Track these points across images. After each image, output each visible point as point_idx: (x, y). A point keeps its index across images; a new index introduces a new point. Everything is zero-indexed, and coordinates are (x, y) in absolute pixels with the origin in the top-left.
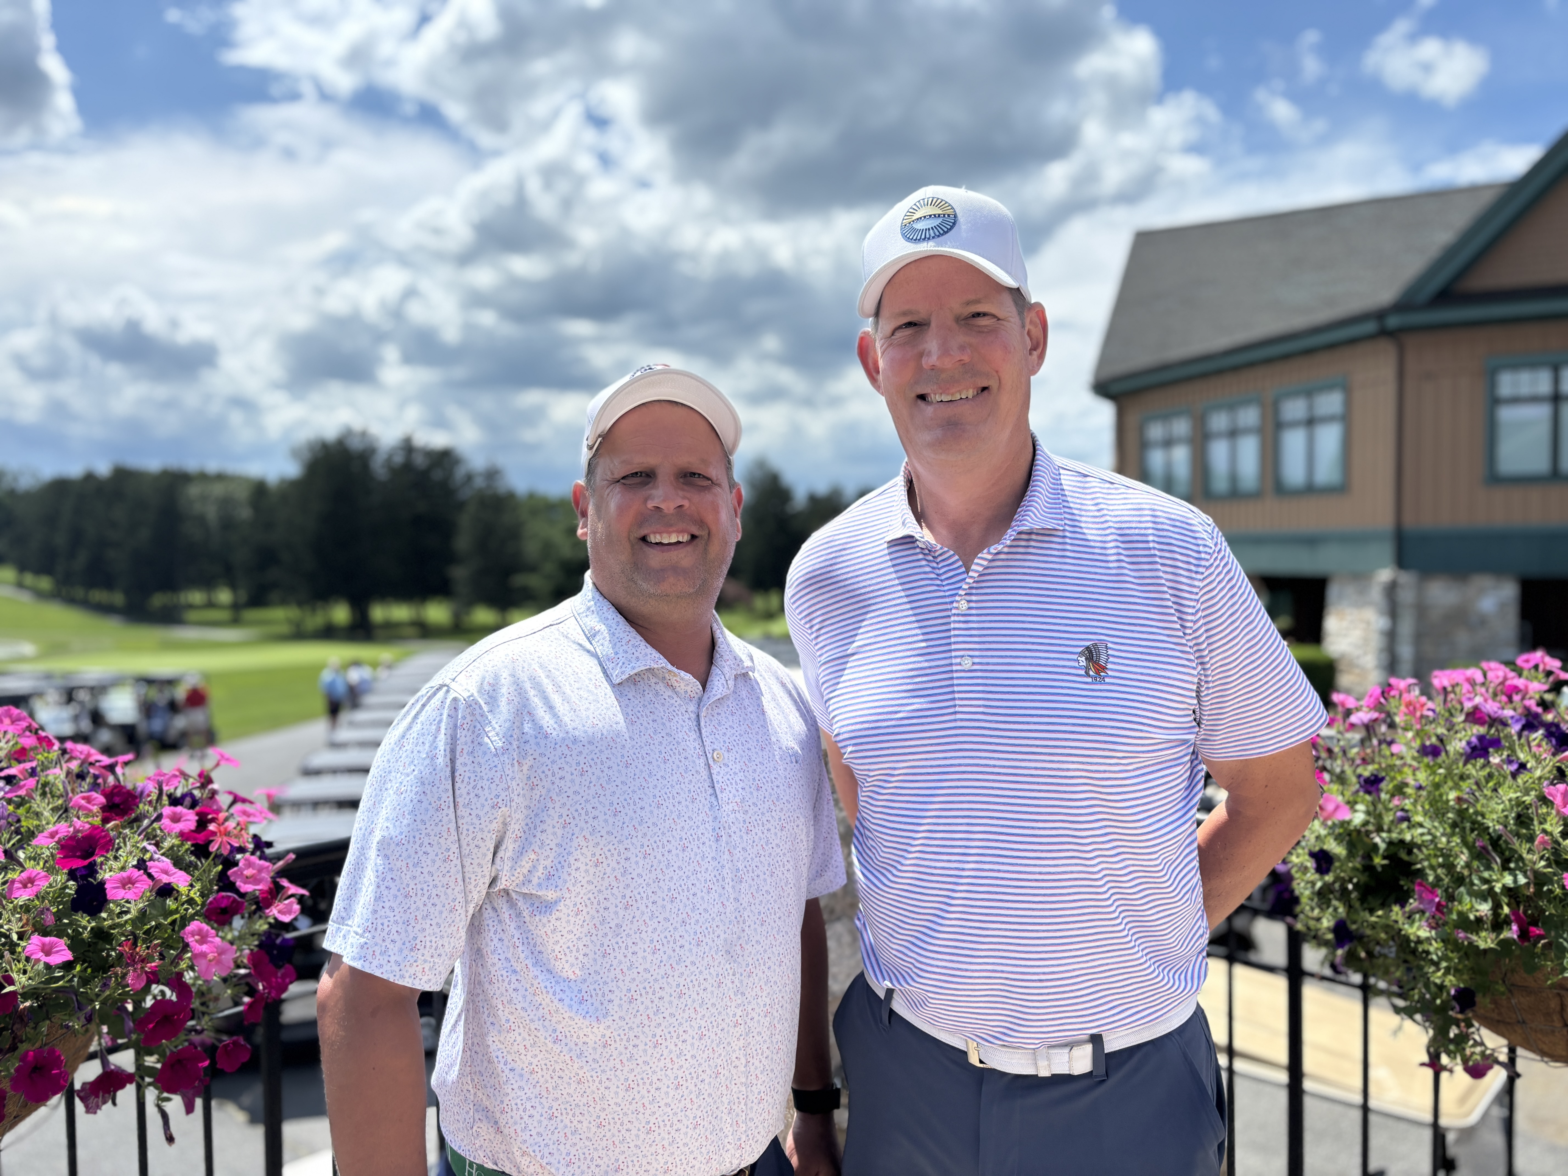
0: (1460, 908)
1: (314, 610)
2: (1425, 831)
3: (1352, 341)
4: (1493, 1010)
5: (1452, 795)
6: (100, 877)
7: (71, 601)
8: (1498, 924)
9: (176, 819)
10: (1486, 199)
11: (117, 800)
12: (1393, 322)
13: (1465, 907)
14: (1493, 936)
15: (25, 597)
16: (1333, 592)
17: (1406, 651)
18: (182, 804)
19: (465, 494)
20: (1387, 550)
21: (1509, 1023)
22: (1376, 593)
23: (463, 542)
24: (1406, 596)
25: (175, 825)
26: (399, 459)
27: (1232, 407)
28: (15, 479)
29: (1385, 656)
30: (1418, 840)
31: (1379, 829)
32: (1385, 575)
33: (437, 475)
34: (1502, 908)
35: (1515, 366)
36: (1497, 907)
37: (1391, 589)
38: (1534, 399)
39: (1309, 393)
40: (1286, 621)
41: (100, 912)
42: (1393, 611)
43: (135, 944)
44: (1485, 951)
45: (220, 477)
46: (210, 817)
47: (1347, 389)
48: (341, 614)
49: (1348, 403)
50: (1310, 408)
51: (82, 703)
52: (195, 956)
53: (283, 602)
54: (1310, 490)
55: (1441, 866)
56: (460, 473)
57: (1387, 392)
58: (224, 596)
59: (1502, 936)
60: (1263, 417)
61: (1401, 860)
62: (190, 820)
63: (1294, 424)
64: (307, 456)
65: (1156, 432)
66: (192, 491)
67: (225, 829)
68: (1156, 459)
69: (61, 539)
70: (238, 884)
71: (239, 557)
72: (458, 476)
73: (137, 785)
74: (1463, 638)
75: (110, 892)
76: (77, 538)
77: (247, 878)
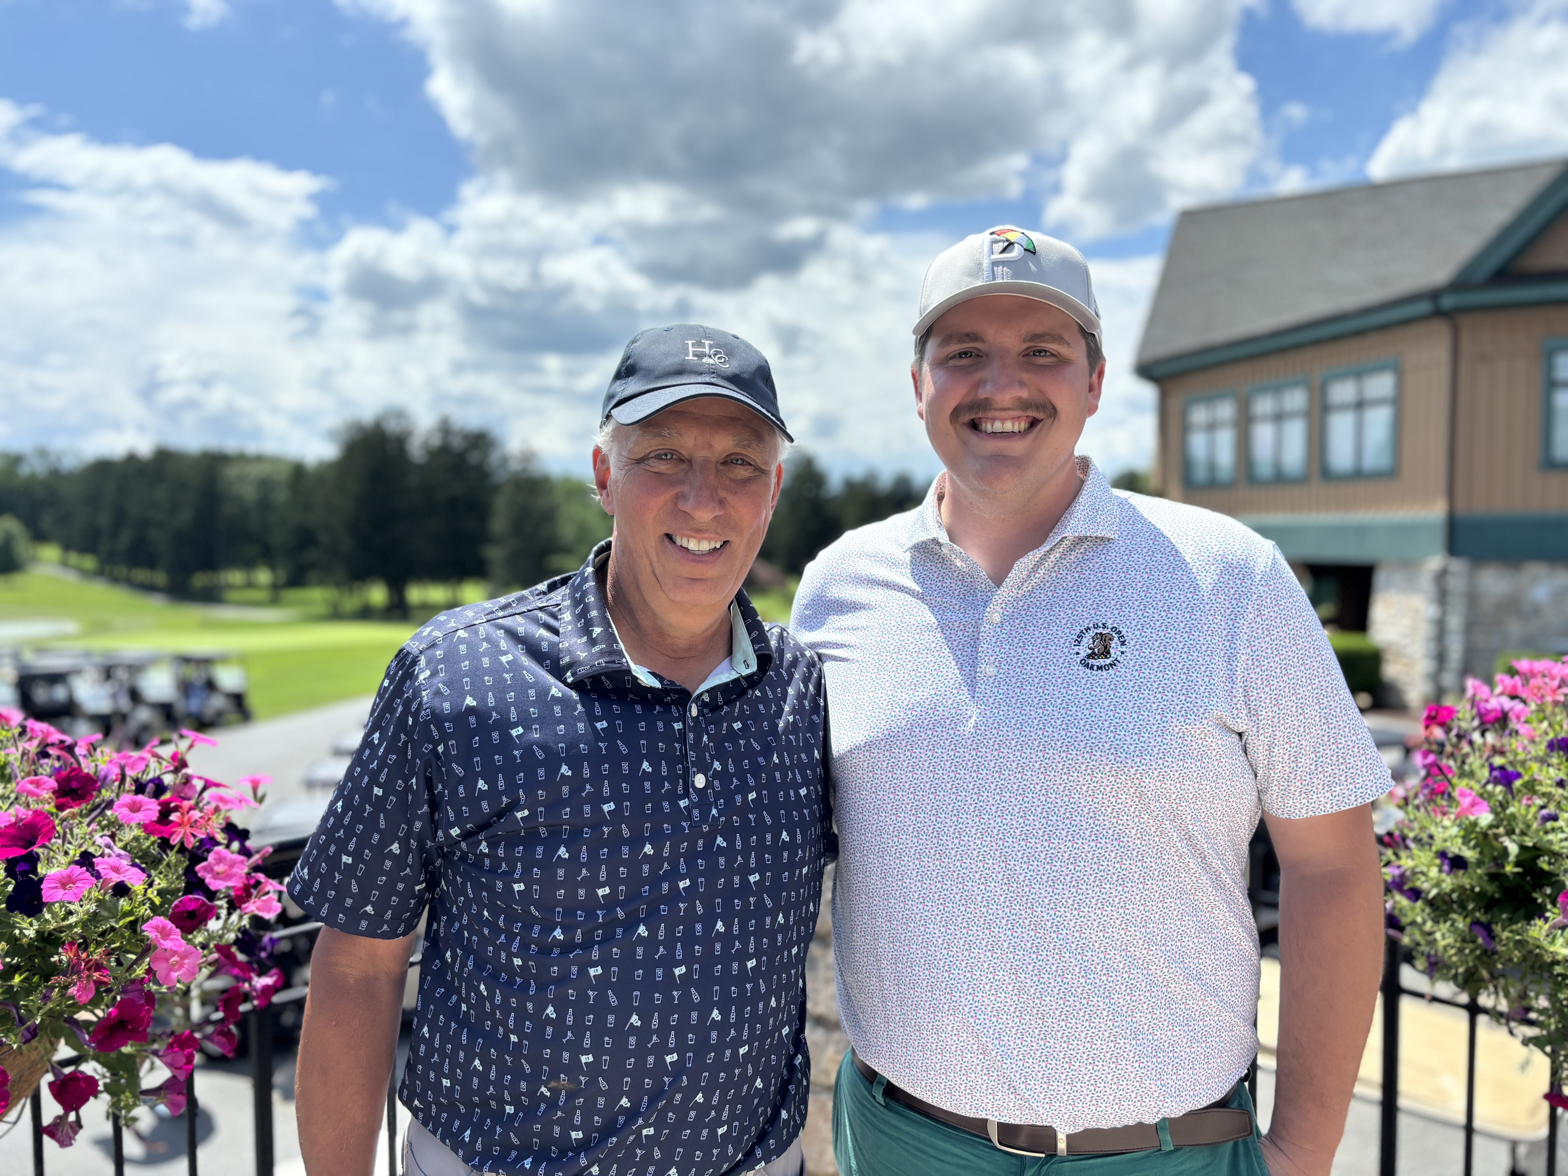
1: (351, 591)
3: (1405, 323)
7: (115, 580)
9: (135, 808)
10: (1544, 177)
11: (74, 785)
12: (1448, 302)
15: (70, 578)
16: (1380, 579)
17: (1456, 641)
18: (146, 792)
19: (500, 476)
20: (1438, 539)
22: (1426, 581)
23: (499, 524)
24: (1457, 583)
25: (136, 815)
26: (436, 441)
27: (1277, 390)
28: (59, 459)
29: (1432, 645)
32: (1435, 562)
33: (474, 458)
37: (1441, 576)
39: (1359, 375)
40: (1329, 609)
41: (42, 913)
42: (1442, 597)
45: (259, 459)
46: (172, 805)
47: (1399, 372)
48: (378, 595)
49: (1400, 386)
50: (1360, 391)
51: (120, 681)
53: (322, 582)
54: (1358, 475)
56: (495, 456)
57: (1440, 376)
58: (263, 576)
60: (1311, 401)
62: (151, 809)
63: (1343, 407)
64: (345, 437)
65: (1199, 415)
66: (231, 472)
67: (189, 819)
68: (1198, 444)
69: (104, 519)
70: (207, 881)
71: (278, 538)
72: (494, 458)
73: (99, 768)
74: (1515, 628)
75: (48, 892)
76: (120, 518)
77: (218, 873)
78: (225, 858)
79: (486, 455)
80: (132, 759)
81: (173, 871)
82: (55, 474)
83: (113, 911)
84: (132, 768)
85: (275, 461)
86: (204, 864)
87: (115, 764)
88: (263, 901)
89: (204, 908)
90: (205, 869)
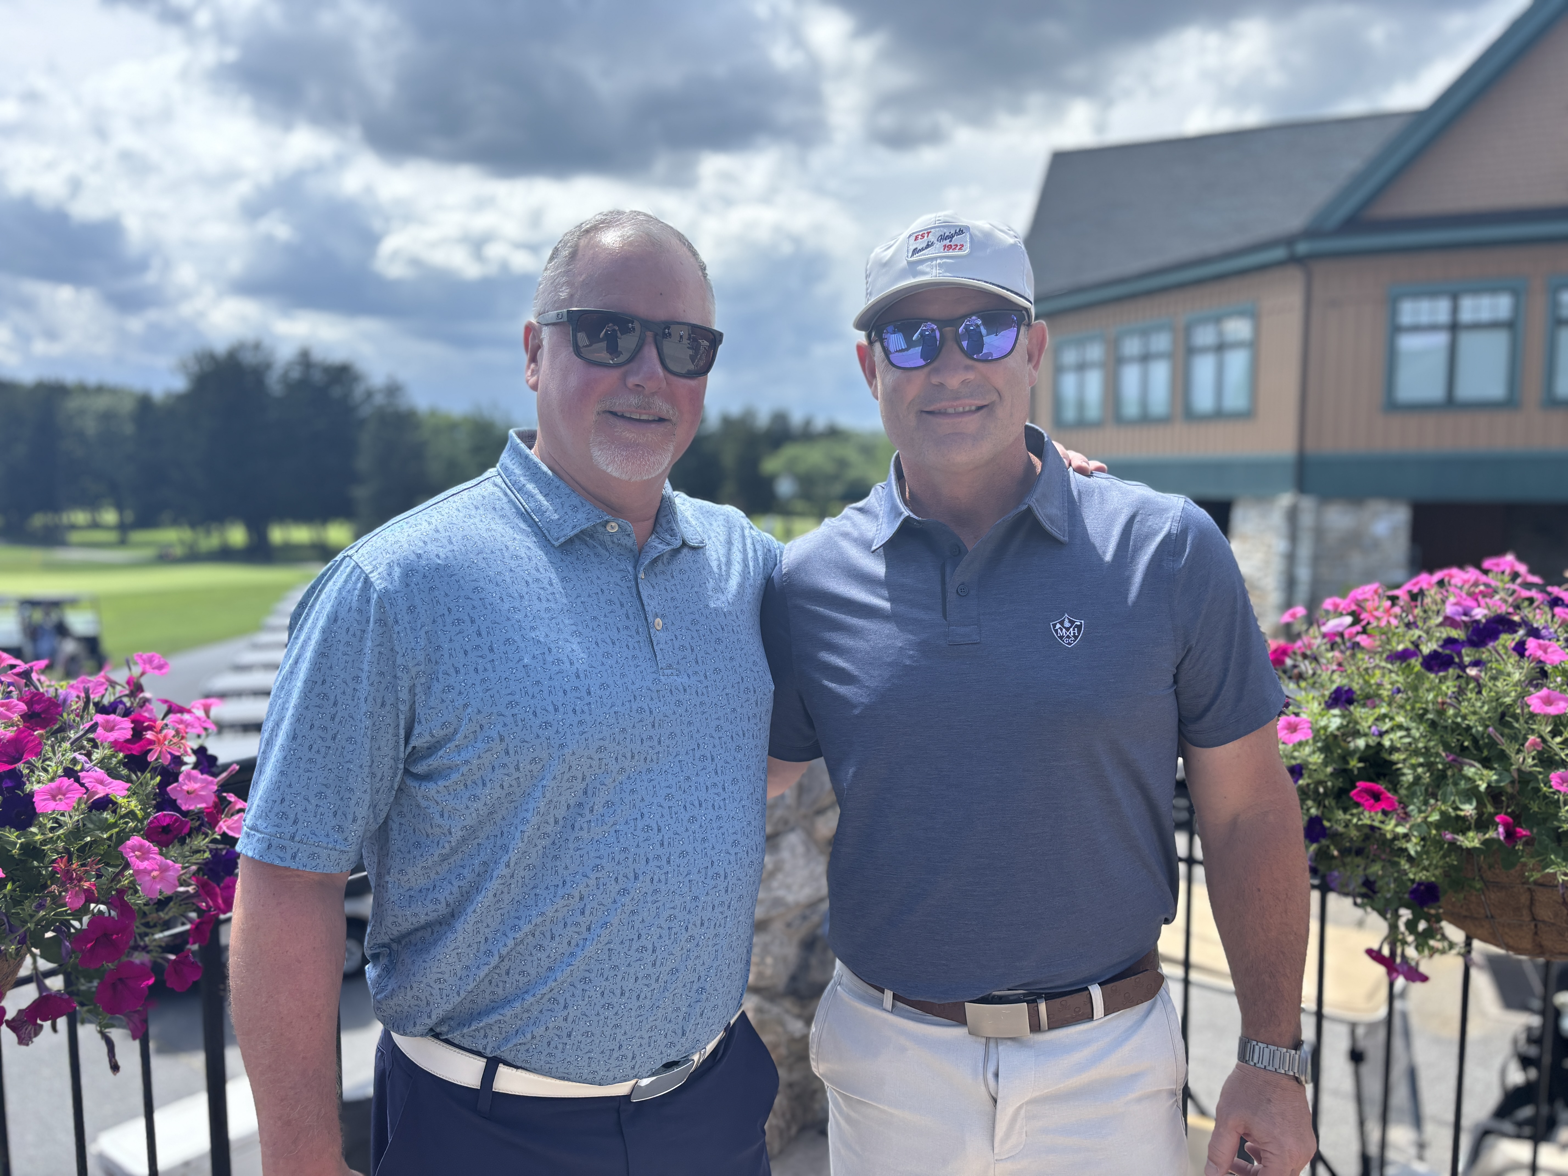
0: (1442, 807)
1: (208, 532)
2: (1405, 733)
3: (1262, 268)
6: (28, 788)
8: (1482, 824)
9: (110, 728)
11: (38, 708)
12: (1302, 248)
13: (1448, 806)
14: (1479, 835)
16: (1237, 515)
17: (1304, 573)
18: (114, 712)
19: (365, 411)
20: (1289, 476)
22: (1278, 517)
23: (363, 462)
24: (1307, 519)
25: (110, 734)
26: (296, 374)
27: (1145, 333)
29: (1284, 578)
32: (1286, 500)
33: (336, 392)
34: (1486, 807)
35: (1417, 294)
36: (1480, 806)
37: (1292, 512)
38: (1433, 328)
39: (1220, 320)
41: (30, 825)
42: (1293, 537)
43: (70, 860)
45: (100, 390)
46: (146, 724)
47: (1256, 317)
48: (237, 536)
49: (1257, 330)
52: (137, 872)
53: (175, 522)
54: (1219, 415)
56: (359, 392)
57: (1293, 321)
58: (109, 516)
59: (1487, 836)
60: (1175, 342)
61: (1381, 762)
62: (124, 729)
63: (1204, 350)
64: (194, 368)
65: (1071, 356)
66: (70, 404)
67: (164, 737)
68: (1069, 386)
70: (179, 801)
71: (124, 473)
73: (58, 693)
74: (1357, 561)
75: (40, 804)
77: (189, 794)
78: (194, 778)
79: (349, 389)
80: (92, 683)
83: (98, 823)
86: (175, 783)
87: (76, 688)
89: (178, 824)
90: (176, 789)
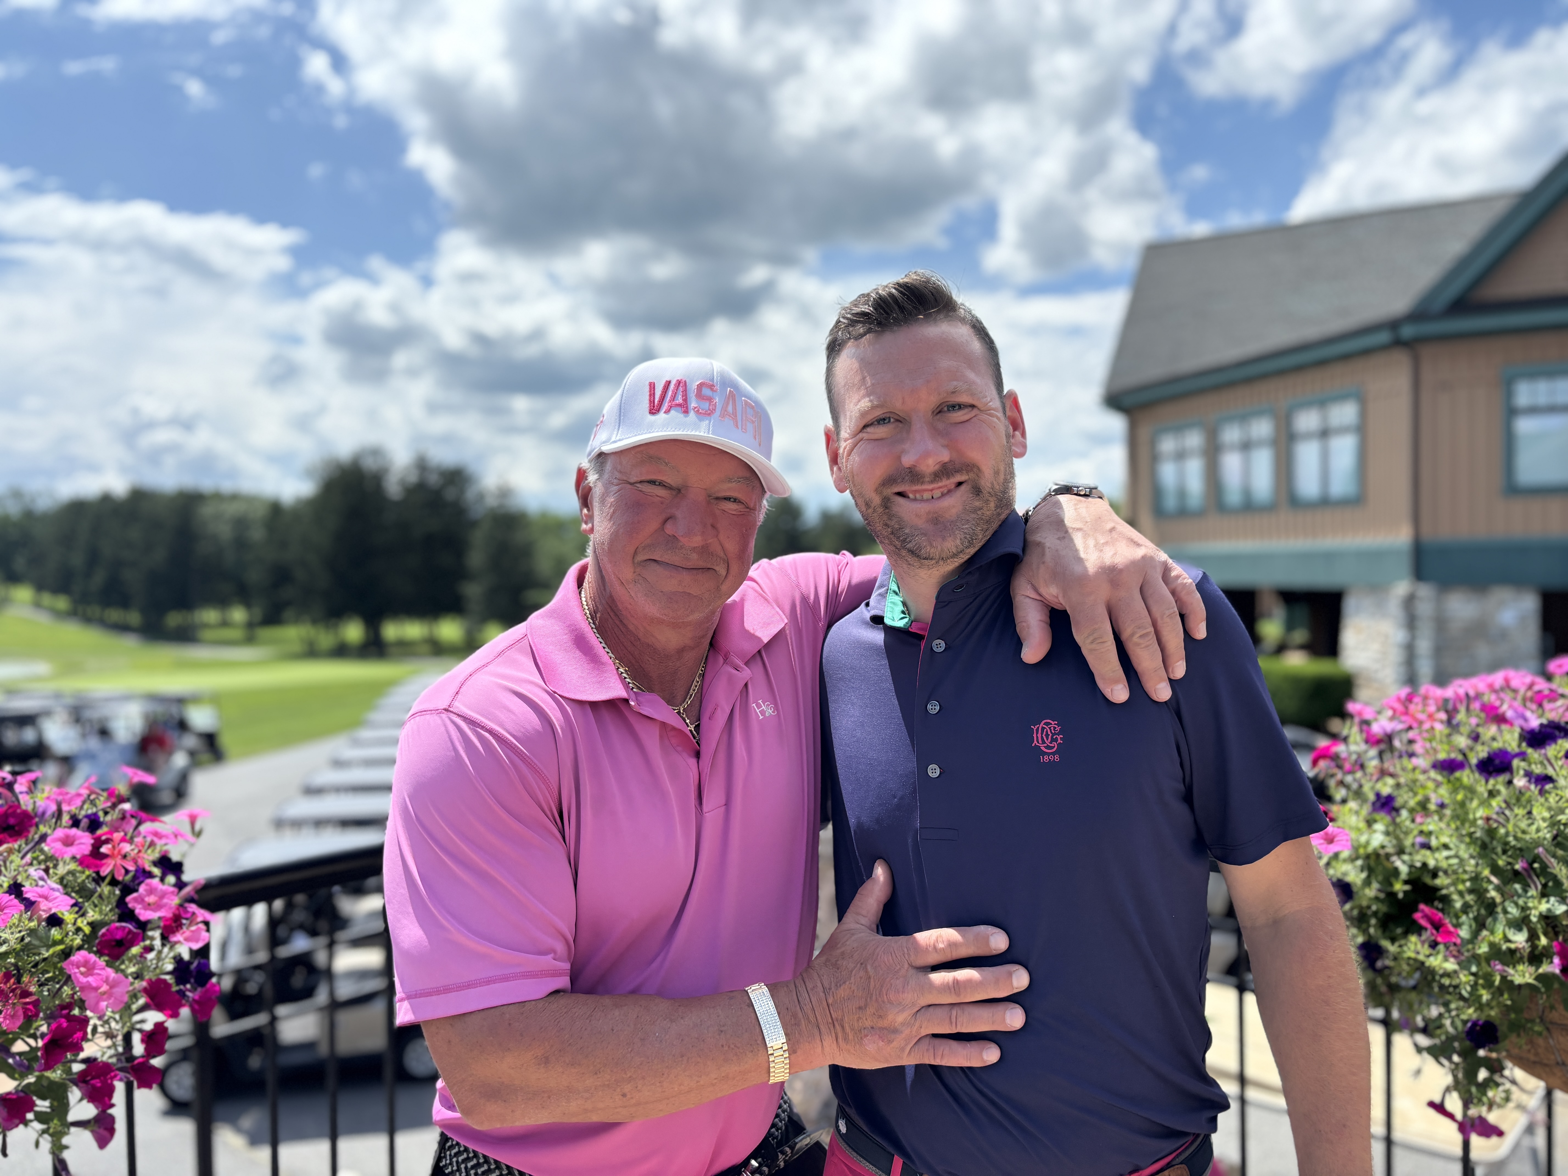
0: (1491, 938)
1: (328, 630)
2: (1451, 853)
3: (1366, 352)
4: (1529, 1051)
5: (1481, 813)
7: (88, 620)
8: (1536, 958)
9: (68, 842)
10: (1499, 209)
11: (12, 821)
12: (1408, 331)
13: (1498, 937)
14: (1532, 969)
15: (43, 619)
16: (1350, 604)
17: (1425, 665)
18: (80, 826)
19: (477, 512)
20: (1405, 564)
21: (1546, 1065)
22: (1394, 605)
23: (476, 560)
24: (1425, 608)
25: (70, 849)
26: (413, 478)
27: (1244, 418)
29: (1404, 670)
30: (1444, 864)
31: (1401, 851)
32: (1402, 588)
33: (450, 494)
34: (1539, 939)
35: (1533, 375)
36: (1533, 937)
37: (1409, 602)
38: (1552, 409)
39: (1322, 403)
40: (1302, 635)
42: (1411, 622)
44: (1520, 986)
45: (234, 497)
47: (1362, 401)
48: (354, 632)
49: (1363, 414)
50: (1325, 419)
52: (80, 987)
53: (297, 621)
54: (1325, 502)
55: (1471, 891)
56: (472, 492)
57: (1402, 405)
58: (238, 615)
59: (1541, 971)
60: (1277, 429)
61: (1425, 885)
63: (1308, 436)
65: (1167, 445)
66: (207, 511)
67: (119, 851)
68: (1168, 473)
69: (77, 560)
70: (137, 911)
71: (255, 576)
72: (470, 494)
73: (37, 804)
74: (1483, 650)
76: (93, 558)
77: (149, 904)
78: (156, 889)
79: (462, 491)
80: (69, 796)
81: (106, 902)
82: (29, 515)
83: (44, 940)
84: (69, 804)
85: (250, 500)
86: (135, 895)
87: (52, 800)
88: (192, 931)
89: (130, 936)
90: (135, 900)
